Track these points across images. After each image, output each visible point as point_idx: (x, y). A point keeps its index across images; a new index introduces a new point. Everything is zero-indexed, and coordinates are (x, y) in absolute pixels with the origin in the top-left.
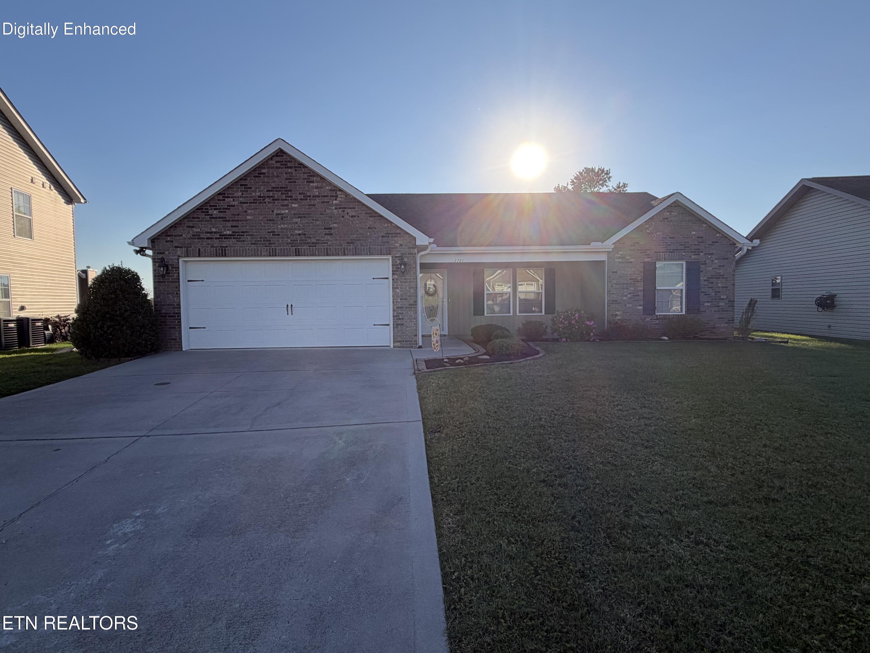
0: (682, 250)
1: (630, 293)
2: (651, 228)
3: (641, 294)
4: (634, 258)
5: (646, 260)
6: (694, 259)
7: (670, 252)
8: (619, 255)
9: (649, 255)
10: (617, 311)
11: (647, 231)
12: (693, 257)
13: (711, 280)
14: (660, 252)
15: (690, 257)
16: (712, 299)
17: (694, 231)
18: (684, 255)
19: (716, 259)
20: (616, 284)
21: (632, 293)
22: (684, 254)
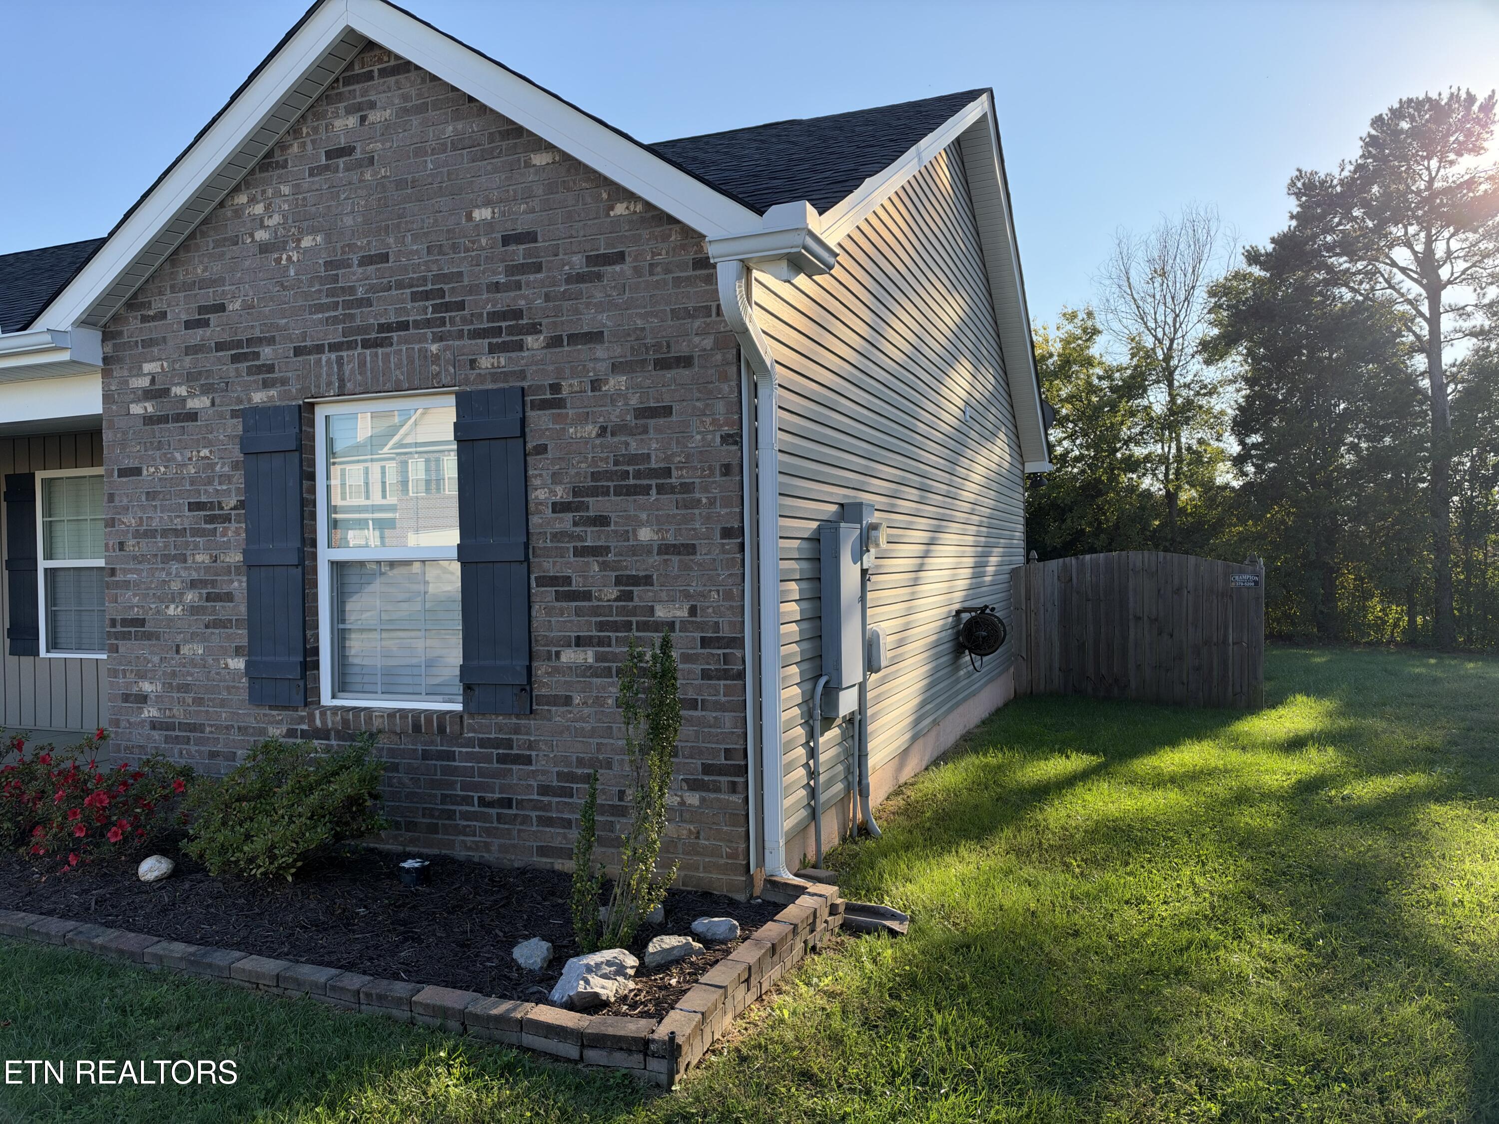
0: (428, 323)
1: (193, 584)
2: (276, 219)
3: (238, 585)
4: (207, 390)
5: (258, 397)
6: (495, 377)
7: (366, 344)
8: (144, 382)
9: (270, 368)
10: (142, 675)
11: (261, 235)
12: (486, 362)
13: (596, 505)
14: (319, 349)
15: (473, 362)
16: (601, 626)
17: (487, 203)
18: (436, 358)
19: (616, 368)
20: (137, 535)
21: (203, 583)
22: (434, 348)
